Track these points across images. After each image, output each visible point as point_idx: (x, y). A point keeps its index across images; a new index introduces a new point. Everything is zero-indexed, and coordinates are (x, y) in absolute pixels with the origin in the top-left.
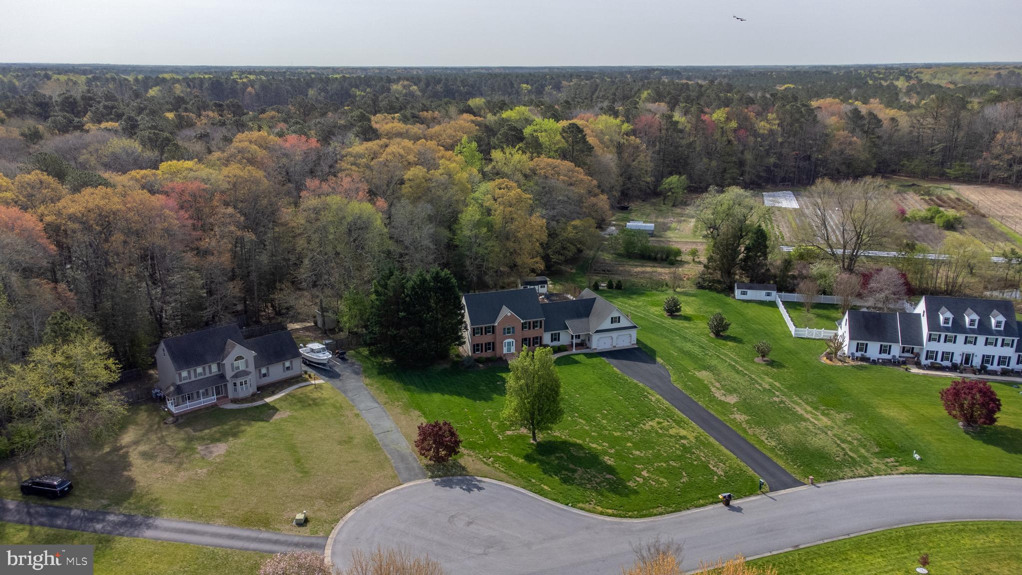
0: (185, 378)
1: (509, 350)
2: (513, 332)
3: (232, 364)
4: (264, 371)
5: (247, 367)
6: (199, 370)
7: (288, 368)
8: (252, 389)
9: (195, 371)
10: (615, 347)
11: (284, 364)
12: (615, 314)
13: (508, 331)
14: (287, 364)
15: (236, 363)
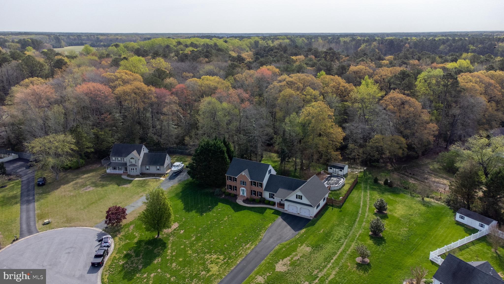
0: (114, 160)
1: (243, 193)
2: (246, 185)
3: (129, 160)
4: (148, 167)
5: (136, 163)
6: (119, 159)
7: (158, 169)
8: (138, 173)
9: (118, 159)
10: (298, 214)
11: (156, 167)
12: (300, 194)
13: (244, 183)
14: (158, 167)
15: (132, 160)
